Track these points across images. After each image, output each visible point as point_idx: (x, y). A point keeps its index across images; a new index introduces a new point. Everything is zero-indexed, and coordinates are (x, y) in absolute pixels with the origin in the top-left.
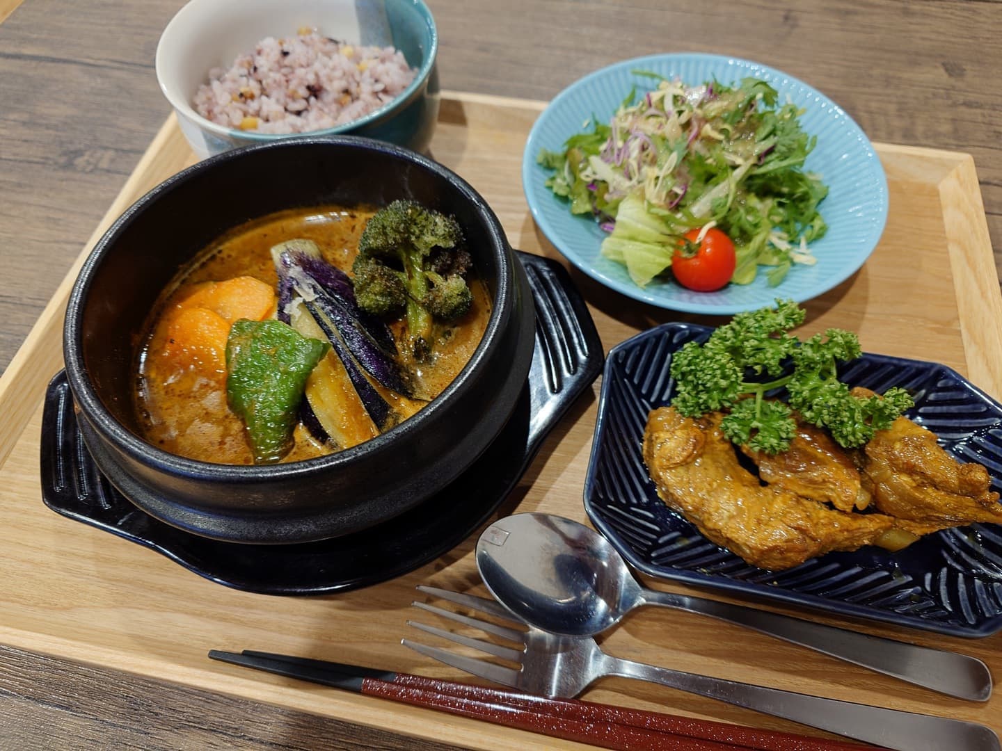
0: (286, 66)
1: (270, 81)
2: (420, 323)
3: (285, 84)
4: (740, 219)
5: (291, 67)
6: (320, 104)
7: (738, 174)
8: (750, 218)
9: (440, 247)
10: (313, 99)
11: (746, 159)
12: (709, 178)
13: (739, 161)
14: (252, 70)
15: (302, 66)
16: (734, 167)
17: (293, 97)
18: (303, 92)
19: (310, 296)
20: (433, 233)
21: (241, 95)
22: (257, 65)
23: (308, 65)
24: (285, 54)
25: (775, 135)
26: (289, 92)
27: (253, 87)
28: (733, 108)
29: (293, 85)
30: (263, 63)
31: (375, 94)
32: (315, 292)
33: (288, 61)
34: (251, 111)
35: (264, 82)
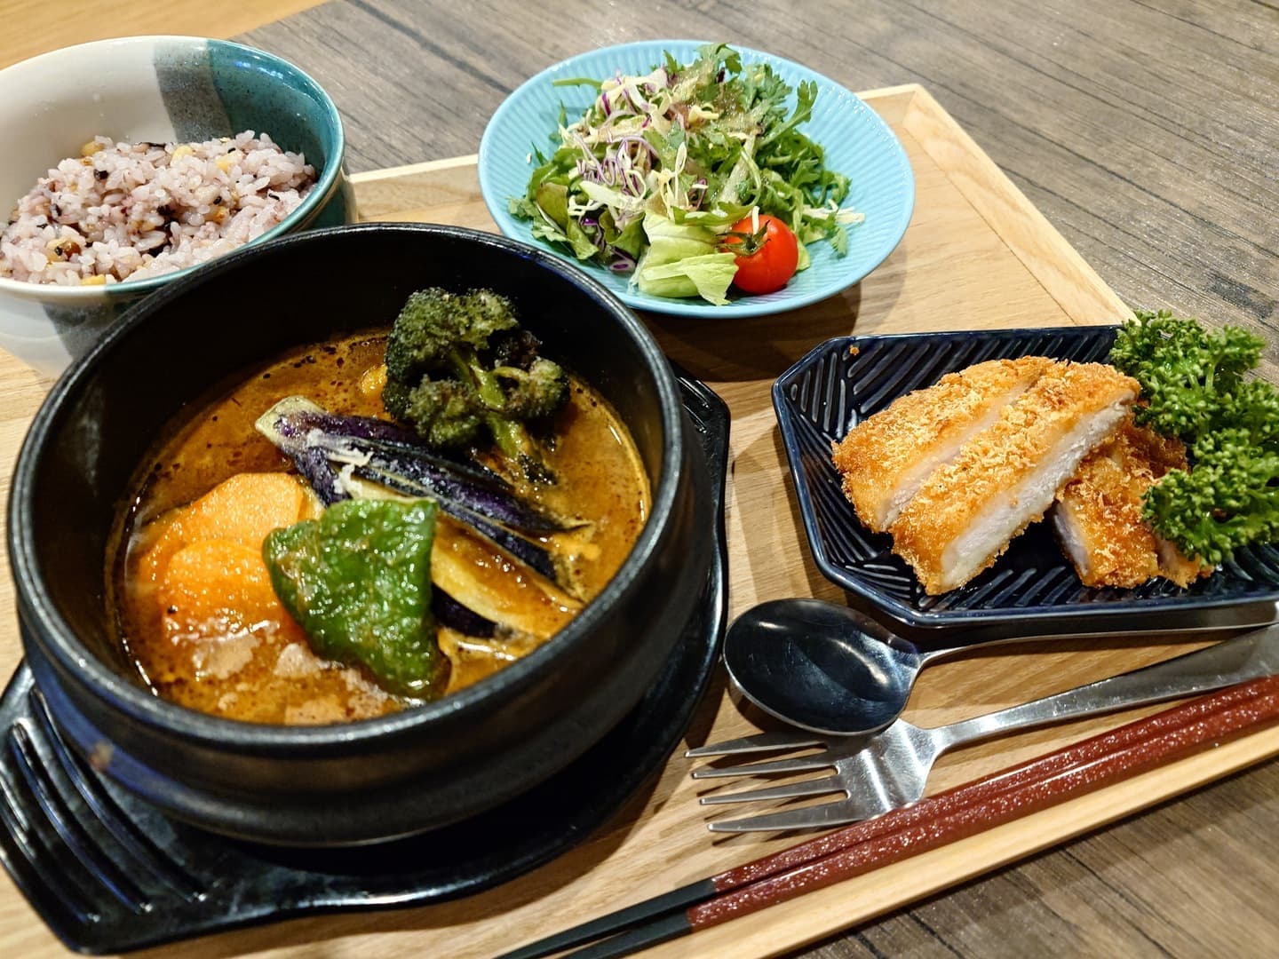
0: (109, 193)
1: (92, 220)
2: (515, 439)
3: (122, 216)
4: (773, 197)
5: (119, 191)
6: (188, 230)
7: (749, 147)
8: (781, 194)
9: (501, 330)
10: (174, 225)
11: (748, 131)
12: (719, 167)
13: (742, 136)
14: (55, 214)
15: (138, 184)
16: (743, 143)
17: (141, 233)
18: (155, 220)
19: (358, 459)
20: (485, 317)
21: (59, 251)
22: (60, 204)
23: (147, 182)
24: (103, 175)
25: (761, 99)
26: (132, 226)
27: (69, 235)
28: (705, 82)
29: (135, 216)
30: (68, 199)
31: (262, 192)
32: (364, 450)
33: (111, 184)
34: (86, 268)
35: (82, 224)
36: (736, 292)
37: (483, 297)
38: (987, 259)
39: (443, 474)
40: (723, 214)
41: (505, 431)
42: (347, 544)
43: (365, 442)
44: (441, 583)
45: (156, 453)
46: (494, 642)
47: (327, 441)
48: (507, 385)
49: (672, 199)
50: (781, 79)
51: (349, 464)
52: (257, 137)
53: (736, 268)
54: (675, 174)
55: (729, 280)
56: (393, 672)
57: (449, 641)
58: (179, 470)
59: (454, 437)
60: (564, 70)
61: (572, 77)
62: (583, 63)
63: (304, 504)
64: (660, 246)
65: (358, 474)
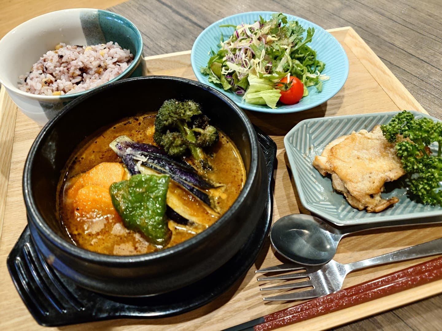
0: (63, 63)
1: (57, 72)
2: (199, 154)
3: (67, 71)
4: (296, 69)
5: (67, 62)
6: (89, 76)
7: (288, 51)
8: (299, 68)
9: (196, 115)
10: (84, 74)
11: (288, 45)
12: (277, 58)
13: (286, 47)
14: (45, 70)
15: (73, 60)
16: (286, 49)
17: (73, 77)
18: (78, 72)
19: (144, 159)
21: (46, 83)
22: (47, 66)
23: (76, 59)
24: (61, 57)
25: (294, 34)
26: (70, 74)
27: (50, 77)
28: (273, 27)
29: (71, 71)
30: (50, 65)
31: (115, 63)
32: (146, 156)
33: (64, 60)
34: (54, 89)
35: (54, 74)
36: (280, 104)
37: (190, 103)
38: (373, 91)
39: (173, 166)
40: (277, 76)
41: (195, 151)
42: (138, 190)
43: (146, 153)
44: (170, 205)
45: (76, 154)
46: (187, 227)
47: (133, 152)
48: (197, 134)
49: (260, 69)
50: (301, 26)
51: (140, 161)
52: (114, 44)
53: (280, 95)
54: (260, 60)
55: (277, 99)
56: (152, 235)
57: (172, 225)
58: (83, 160)
59: (177, 153)
60: (224, 22)
61: (227, 24)
62: (231, 19)
63: (124, 174)
64: (253, 86)
65: (143, 164)
